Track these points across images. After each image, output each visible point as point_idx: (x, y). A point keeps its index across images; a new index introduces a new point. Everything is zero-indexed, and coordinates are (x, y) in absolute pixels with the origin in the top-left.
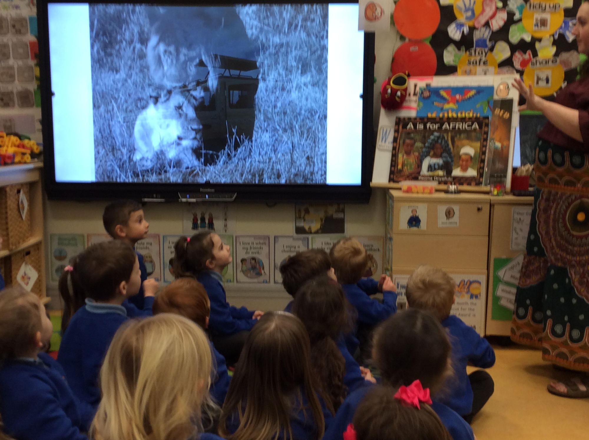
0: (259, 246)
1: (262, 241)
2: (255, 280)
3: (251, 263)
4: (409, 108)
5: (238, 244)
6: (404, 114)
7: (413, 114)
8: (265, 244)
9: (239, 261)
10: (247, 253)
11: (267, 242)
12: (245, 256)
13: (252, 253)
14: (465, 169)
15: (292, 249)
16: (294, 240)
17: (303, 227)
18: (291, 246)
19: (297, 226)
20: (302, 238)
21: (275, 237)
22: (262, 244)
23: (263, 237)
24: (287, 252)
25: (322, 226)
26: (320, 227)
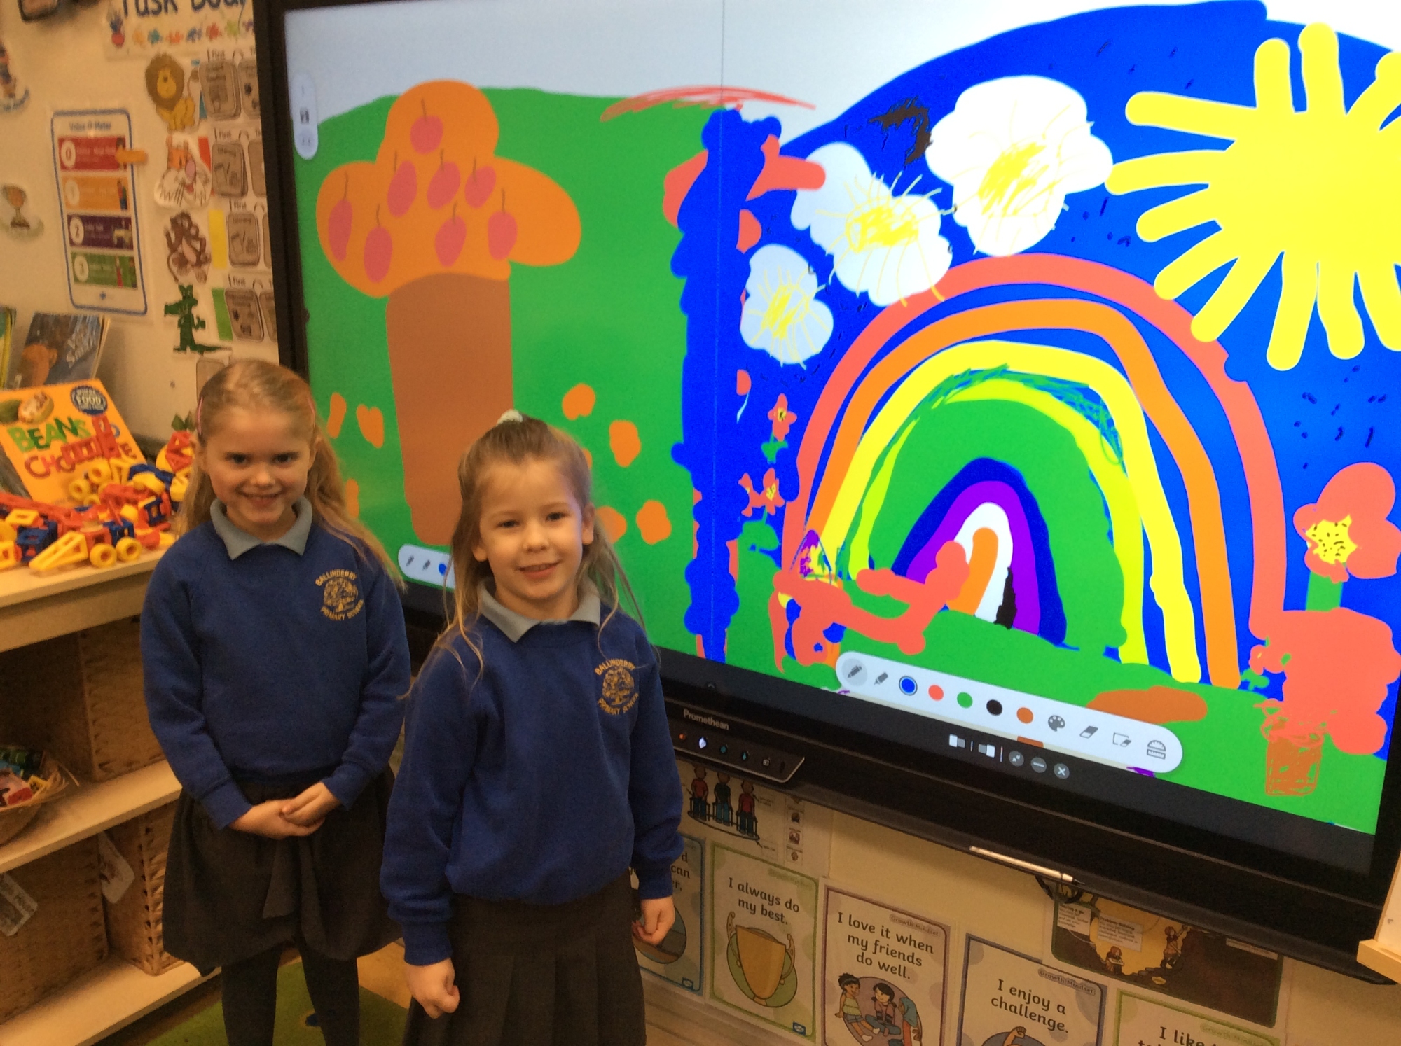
0: (907, 949)
1: (919, 936)
3: (874, 999)
5: (833, 918)
8: (929, 948)
9: (833, 978)
10: (861, 958)
11: (938, 943)
12: (858, 971)
13: (883, 967)
15: (1034, 1008)
16: (1041, 973)
17: (1087, 938)
18: (1030, 995)
19: (1059, 925)
20: (1079, 981)
21: (970, 938)
22: (920, 946)
23: (925, 924)
24: (1013, 1009)
25: (1172, 960)
26: (1164, 963)
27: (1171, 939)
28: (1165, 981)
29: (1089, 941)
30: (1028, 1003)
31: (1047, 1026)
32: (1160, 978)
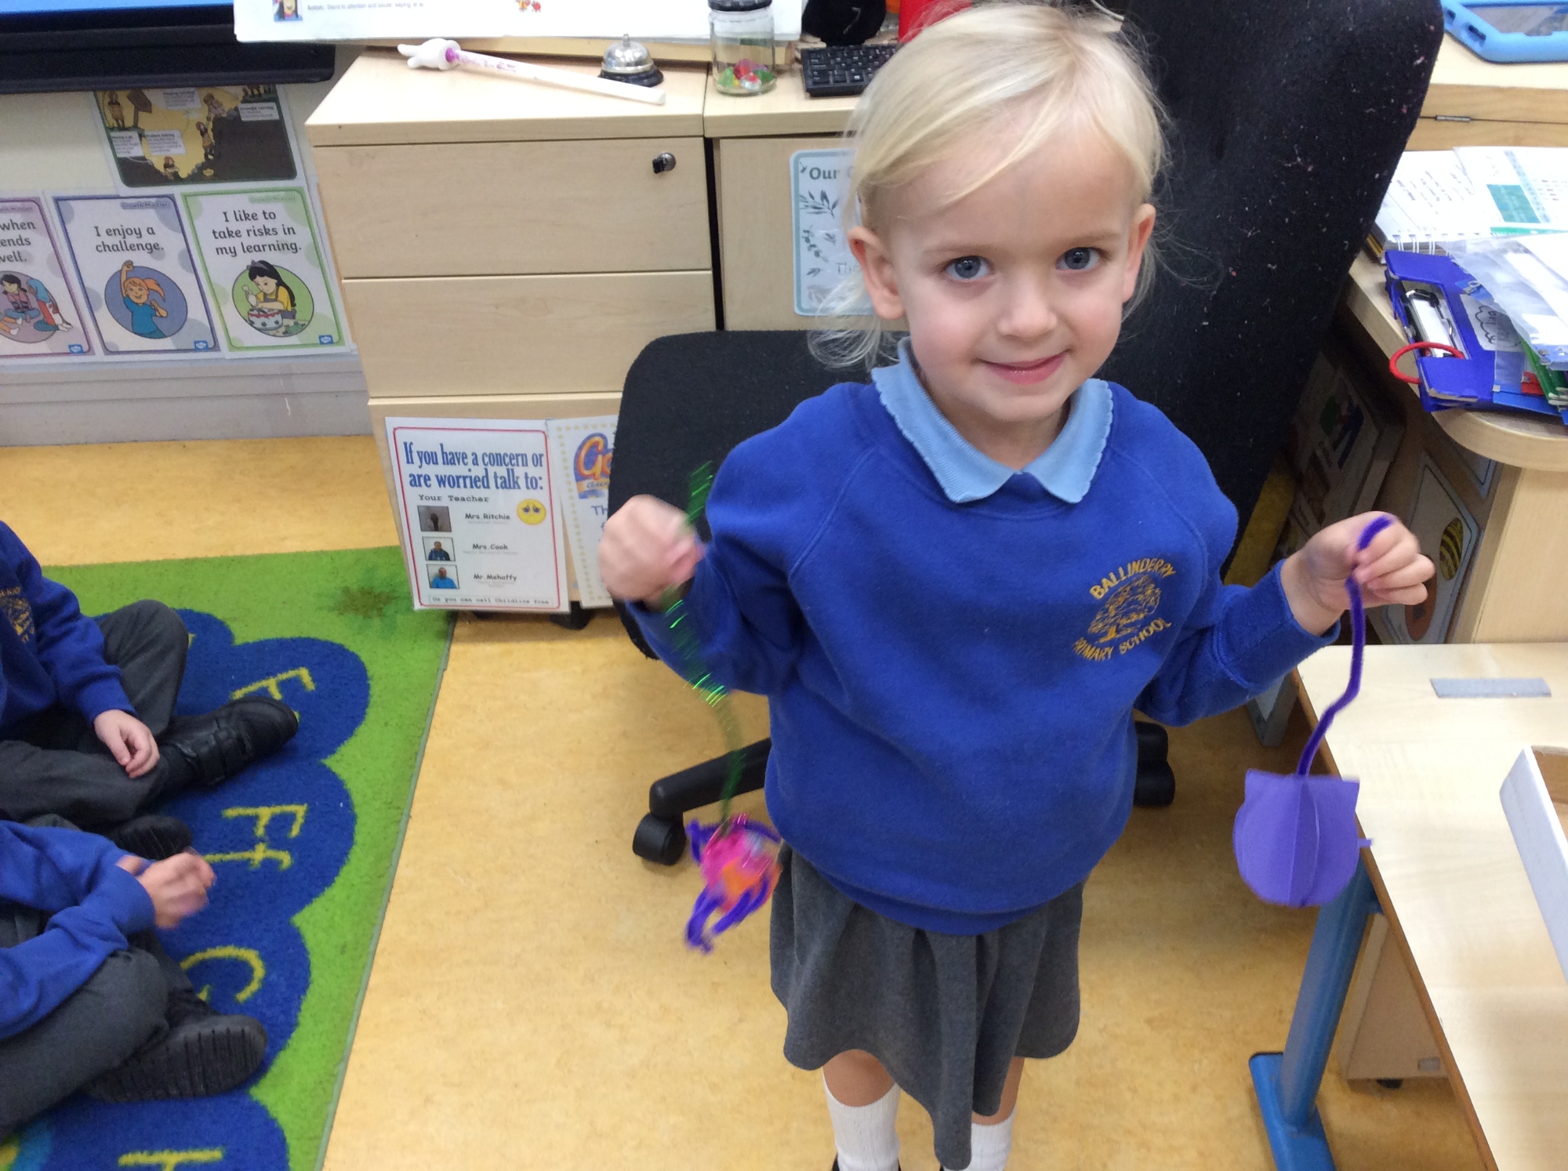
0: (13, 234)
1: (18, 218)
2: (42, 347)
8: (31, 226)
11: (35, 217)
15: (132, 240)
16: (125, 206)
17: (143, 158)
18: (123, 230)
19: (119, 155)
20: (153, 200)
21: (57, 200)
22: (22, 226)
23: (19, 204)
24: (115, 248)
25: (211, 151)
26: (206, 156)
27: (203, 133)
28: (212, 171)
29: (146, 160)
30: (124, 237)
31: (146, 250)
32: (209, 170)
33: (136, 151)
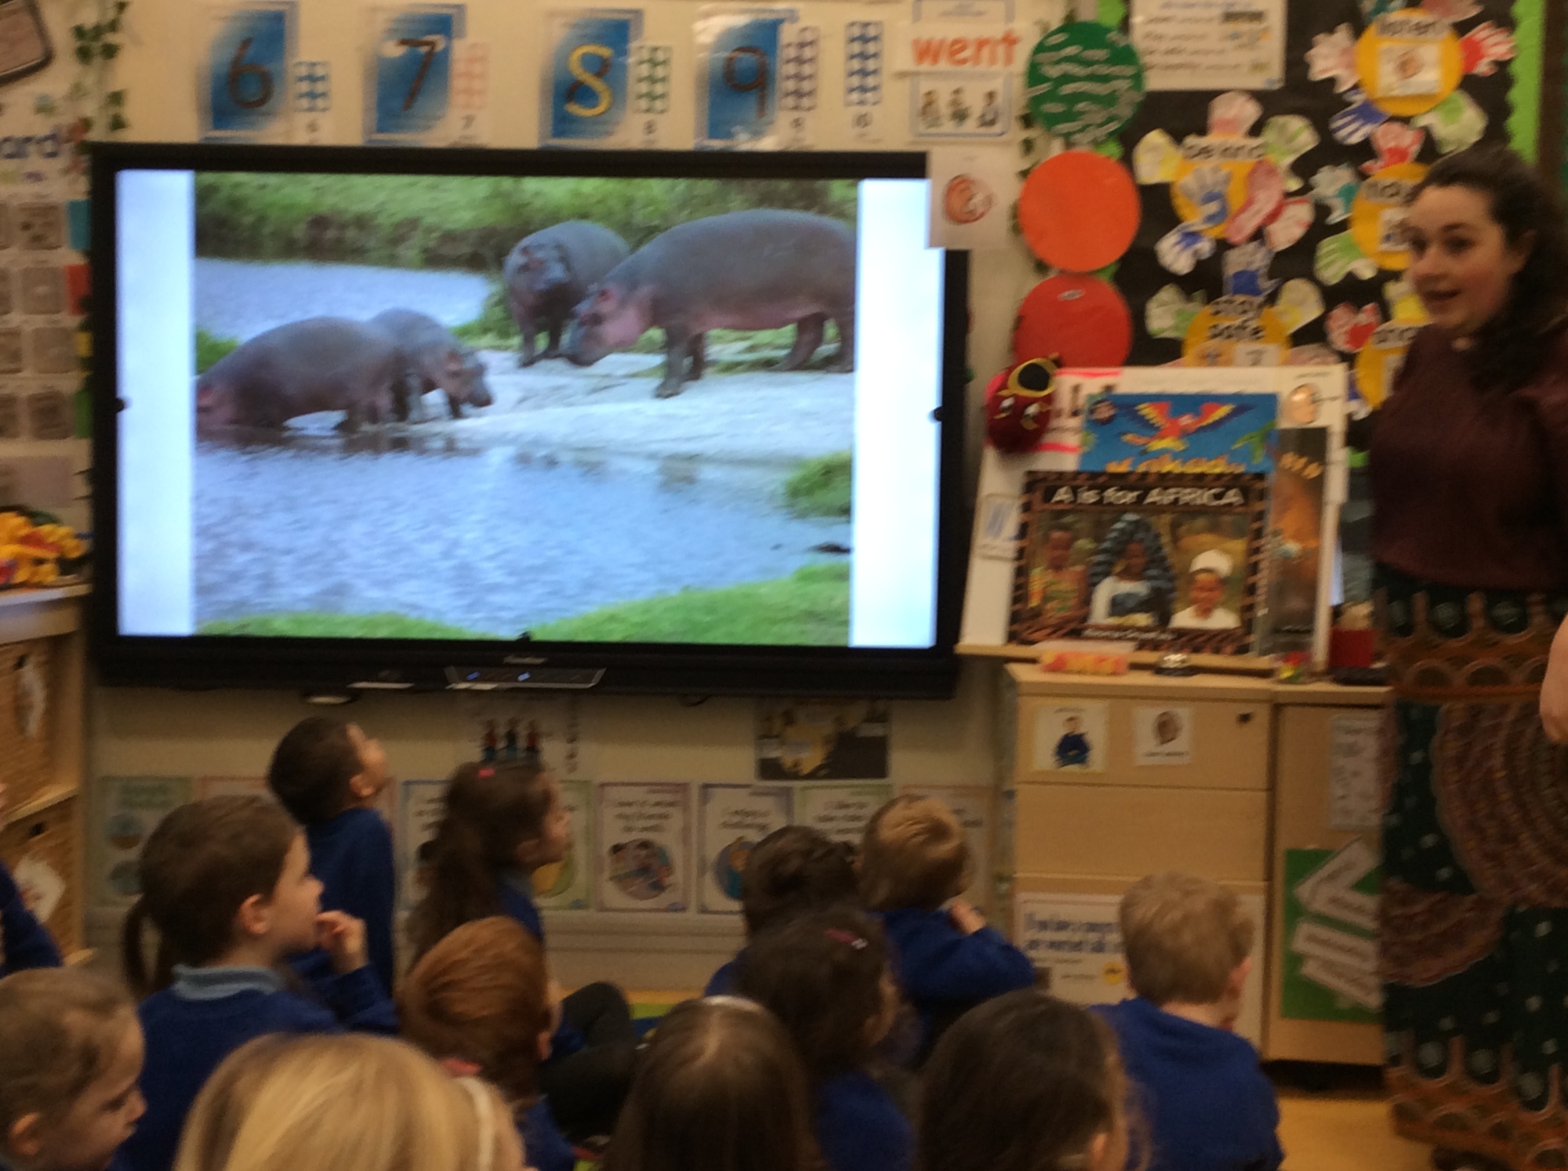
0: (660, 811)
1: (668, 798)
3: (637, 855)
4: (1058, 448)
5: (603, 806)
6: (1047, 462)
7: (1069, 463)
8: (675, 805)
9: (605, 851)
10: (627, 829)
11: (680, 798)
14: (1205, 612)
17: (779, 759)
18: (744, 812)
19: (762, 757)
20: (775, 791)
21: (703, 786)
22: (668, 805)
23: (671, 788)
24: (735, 826)
28: (826, 771)
30: (744, 818)
32: (823, 771)
33: (774, 754)
